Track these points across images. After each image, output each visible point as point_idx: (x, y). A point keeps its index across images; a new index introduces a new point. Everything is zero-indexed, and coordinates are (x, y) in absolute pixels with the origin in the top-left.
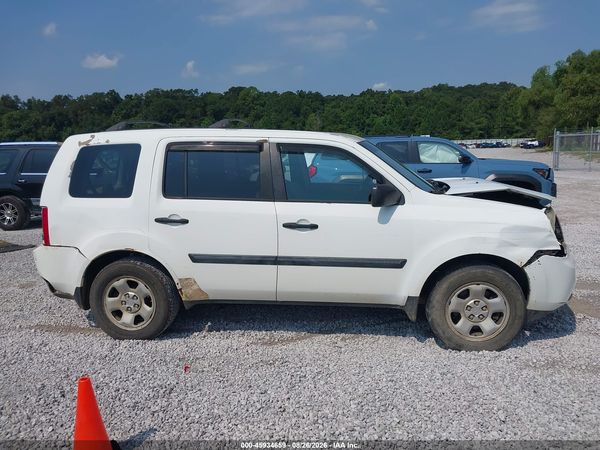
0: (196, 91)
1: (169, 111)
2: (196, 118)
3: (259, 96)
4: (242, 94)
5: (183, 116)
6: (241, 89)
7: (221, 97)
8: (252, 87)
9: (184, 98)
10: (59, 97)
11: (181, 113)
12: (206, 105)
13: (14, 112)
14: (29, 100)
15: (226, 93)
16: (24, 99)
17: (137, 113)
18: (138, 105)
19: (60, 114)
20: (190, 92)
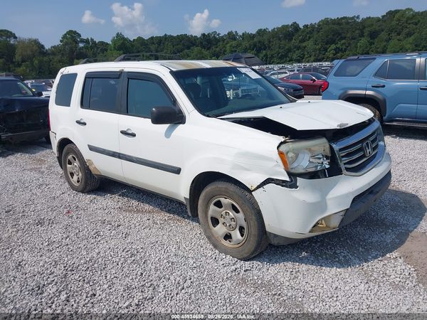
0: (358, 17)
1: (334, 35)
2: (355, 39)
3: (414, 16)
4: (397, 16)
5: (345, 38)
6: (397, 11)
7: (378, 20)
8: (408, 9)
9: (348, 23)
10: (260, 30)
11: (343, 35)
12: (364, 27)
13: (234, 42)
14: (243, 34)
15: (383, 17)
16: (240, 33)
17: (310, 38)
18: (311, 33)
19: (259, 42)
20: (353, 18)
